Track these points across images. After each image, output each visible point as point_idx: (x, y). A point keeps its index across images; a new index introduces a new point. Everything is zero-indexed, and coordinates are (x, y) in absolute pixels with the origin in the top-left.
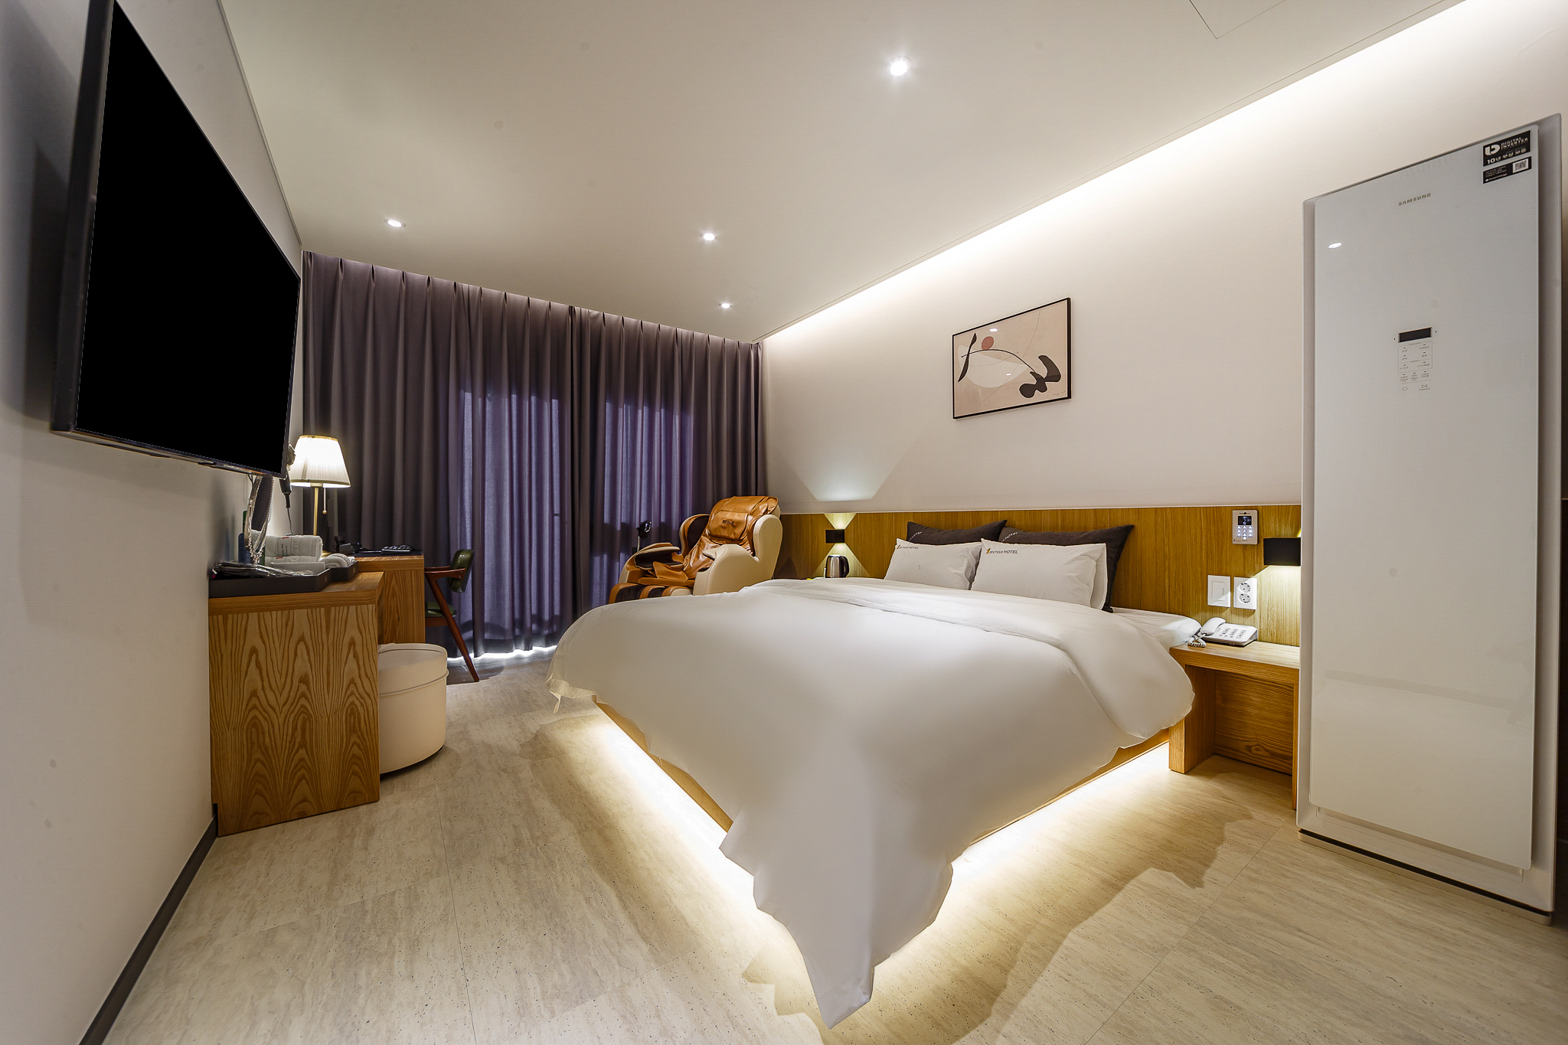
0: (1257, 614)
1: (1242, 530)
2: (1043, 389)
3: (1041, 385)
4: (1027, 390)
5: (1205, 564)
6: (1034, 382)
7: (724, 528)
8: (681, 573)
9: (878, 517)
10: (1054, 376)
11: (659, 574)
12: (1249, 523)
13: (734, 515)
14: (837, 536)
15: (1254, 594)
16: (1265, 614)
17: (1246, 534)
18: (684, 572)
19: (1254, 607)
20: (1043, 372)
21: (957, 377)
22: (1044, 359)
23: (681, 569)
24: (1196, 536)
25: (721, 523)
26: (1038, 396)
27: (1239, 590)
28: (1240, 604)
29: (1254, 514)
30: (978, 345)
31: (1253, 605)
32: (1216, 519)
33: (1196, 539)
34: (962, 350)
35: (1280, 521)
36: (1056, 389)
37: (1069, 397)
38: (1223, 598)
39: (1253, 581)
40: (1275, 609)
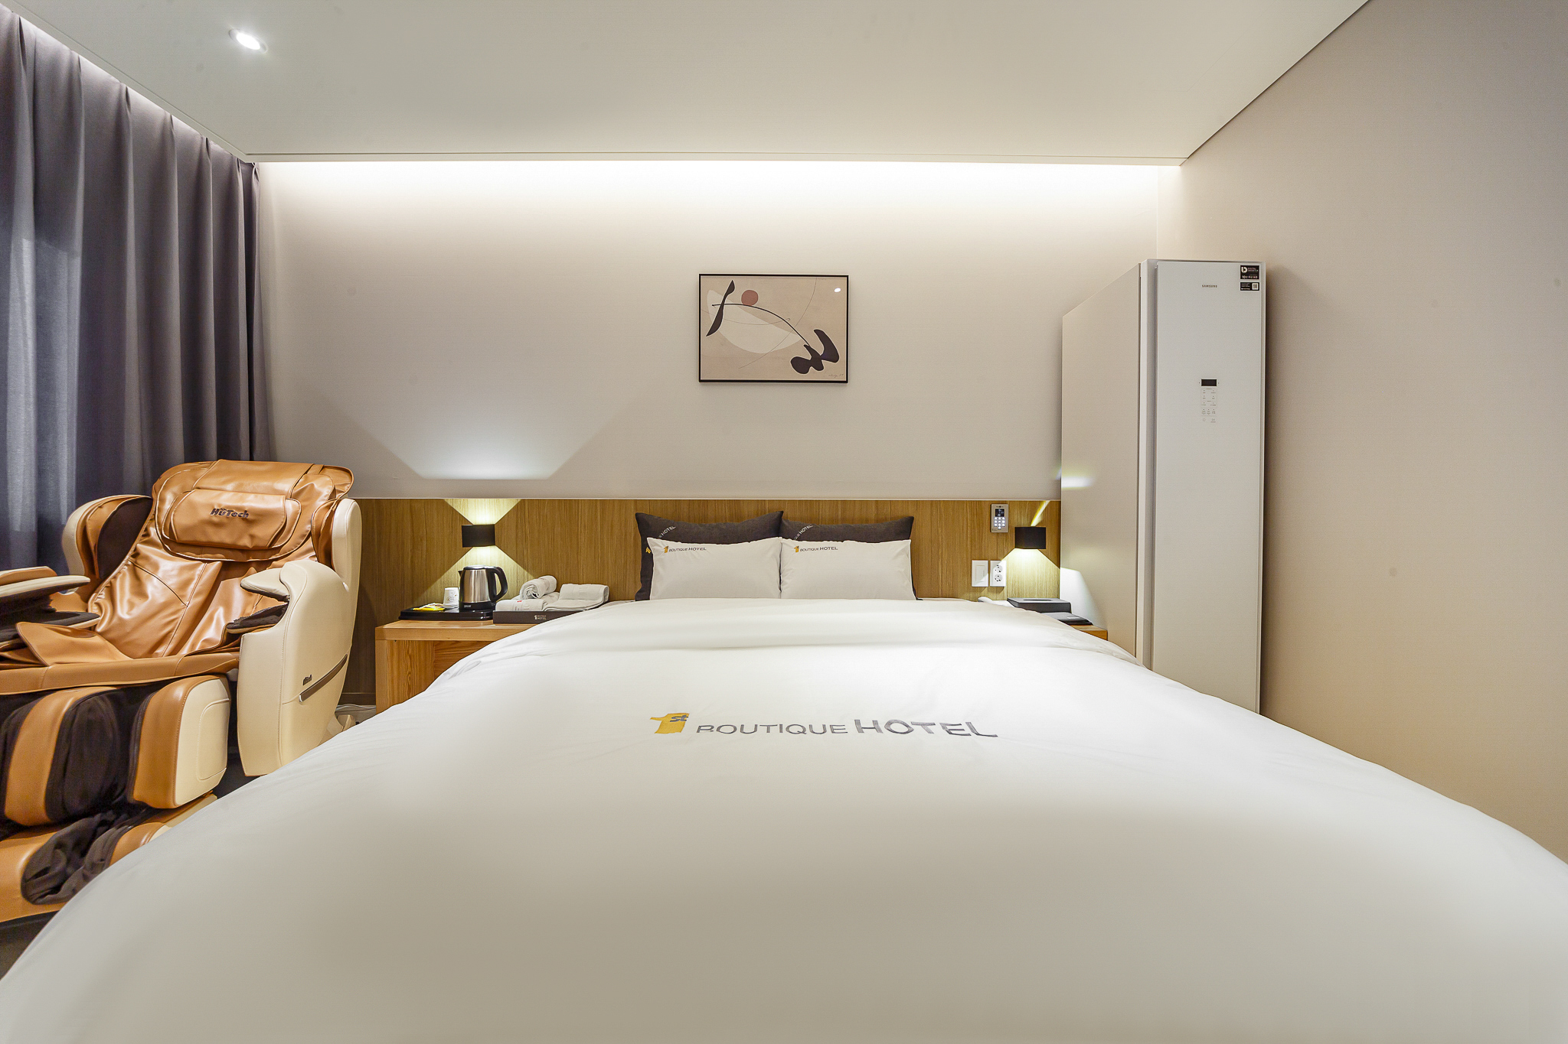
0: (1005, 589)
1: (998, 520)
2: (820, 368)
3: (816, 362)
4: (799, 365)
5: (970, 550)
6: (809, 357)
7: (218, 525)
8: (96, 640)
9: (569, 506)
10: (832, 354)
11: (50, 655)
12: (1003, 515)
13: (242, 499)
14: (483, 536)
15: (1004, 574)
16: (1010, 591)
17: (1000, 523)
18: (101, 634)
19: (1004, 585)
20: (820, 349)
21: (705, 331)
22: (819, 333)
23: (92, 630)
24: (963, 526)
25: (206, 514)
26: (813, 374)
27: (995, 572)
28: (995, 584)
29: (1005, 507)
30: (736, 296)
31: (1003, 583)
32: (980, 511)
33: (963, 529)
34: (713, 297)
35: (1020, 513)
36: (831, 370)
37: (846, 382)
38: (983, 580)
39: (1003, 563)
40: (1017, 584)
